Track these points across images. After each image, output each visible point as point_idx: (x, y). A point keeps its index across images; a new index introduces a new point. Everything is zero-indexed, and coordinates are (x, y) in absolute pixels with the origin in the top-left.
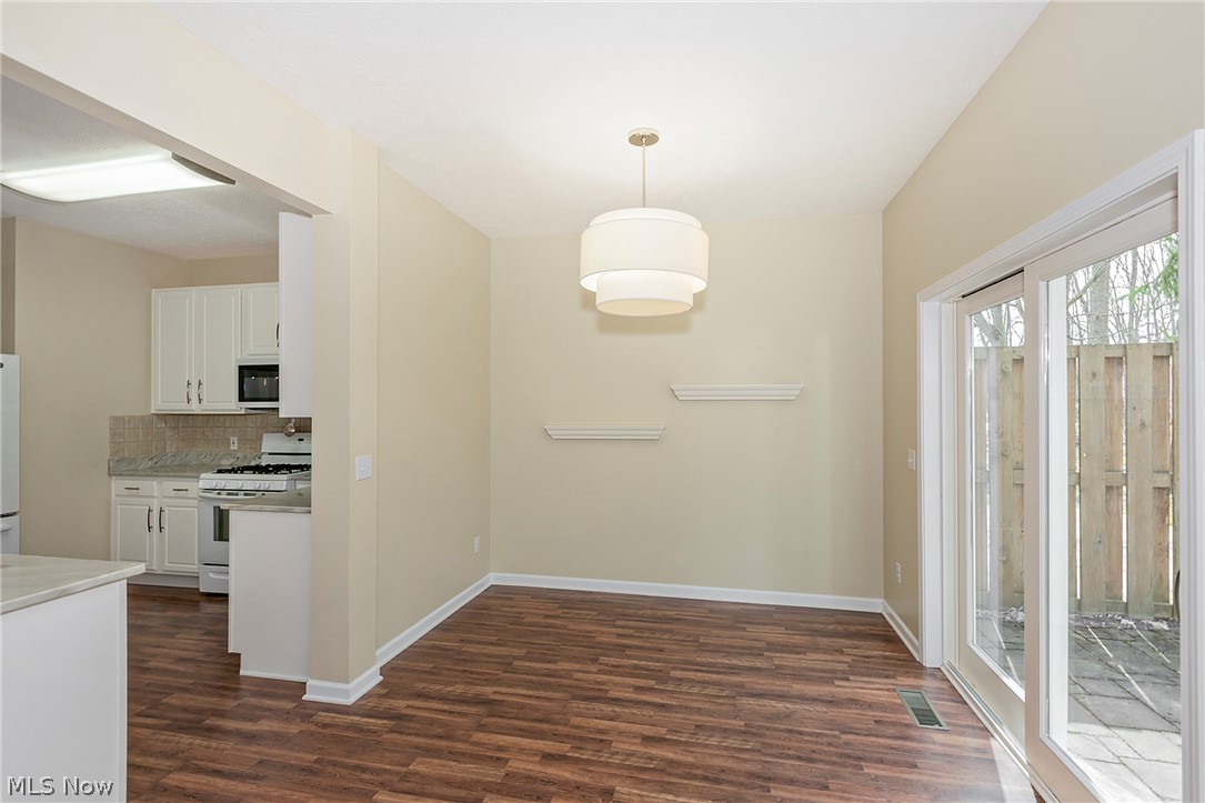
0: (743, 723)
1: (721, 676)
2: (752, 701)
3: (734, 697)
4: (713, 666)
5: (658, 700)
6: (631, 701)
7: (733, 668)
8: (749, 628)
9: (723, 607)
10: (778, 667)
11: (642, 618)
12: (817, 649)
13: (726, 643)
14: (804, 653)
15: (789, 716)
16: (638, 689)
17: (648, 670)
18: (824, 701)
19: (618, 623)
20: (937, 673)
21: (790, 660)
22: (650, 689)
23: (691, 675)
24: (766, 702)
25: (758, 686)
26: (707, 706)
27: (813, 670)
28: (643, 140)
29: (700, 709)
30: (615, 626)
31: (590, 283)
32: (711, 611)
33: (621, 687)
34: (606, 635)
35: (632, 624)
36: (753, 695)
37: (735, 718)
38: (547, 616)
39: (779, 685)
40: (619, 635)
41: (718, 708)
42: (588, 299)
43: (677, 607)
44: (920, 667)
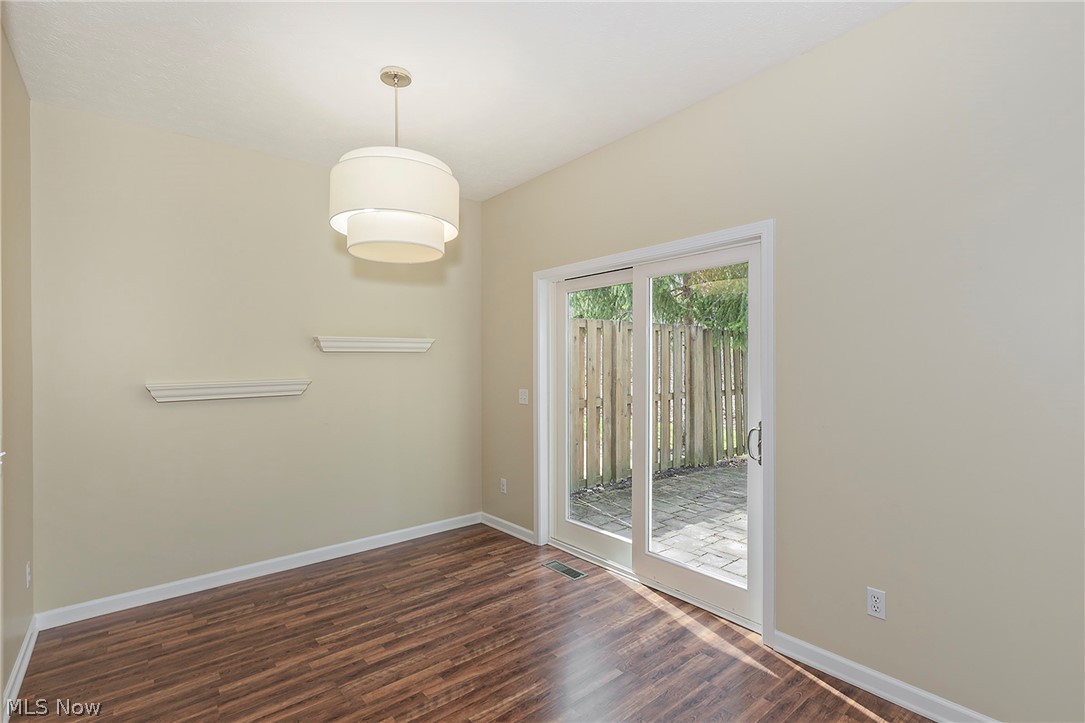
0: (491, 627)
1: (437, 605)
2: (478, 611)
3: (464, 614)
4: (422, 601)
5: (415, 645)
6: (396, 656)
7: (438, 596)
8: (412, 563)
9: (371, 555)
10: (466, 581)
11: (308, 591)
12: (475, 560)
13: (409, 581)
14: (470, 566)
15: (510, 608)
16: (387, 645)
17: (375, 628)
18: (517, 590)
19: (290, 604)
20: (549, 548)
21: (465, 574)
22: (398, 641)
23: (414, 614)
24: (488, 607)
25: (470, 600)
26: (454, 629)
27: (489, 574)
28: (396, 79)
29: (453, 634)
30: (291, 608)
31: (340, 223)
32: (364, 562)
33: (371, 651)
34: (293, 618)
35: (308, 598)
36: (474, 607)
37: (482, 626)
38: (190, 632)
39: (480, 593)
40: (307, 614)
41: (462, 627)
42: (340, 242)
43: (330, 569)
44: (538, 547)
